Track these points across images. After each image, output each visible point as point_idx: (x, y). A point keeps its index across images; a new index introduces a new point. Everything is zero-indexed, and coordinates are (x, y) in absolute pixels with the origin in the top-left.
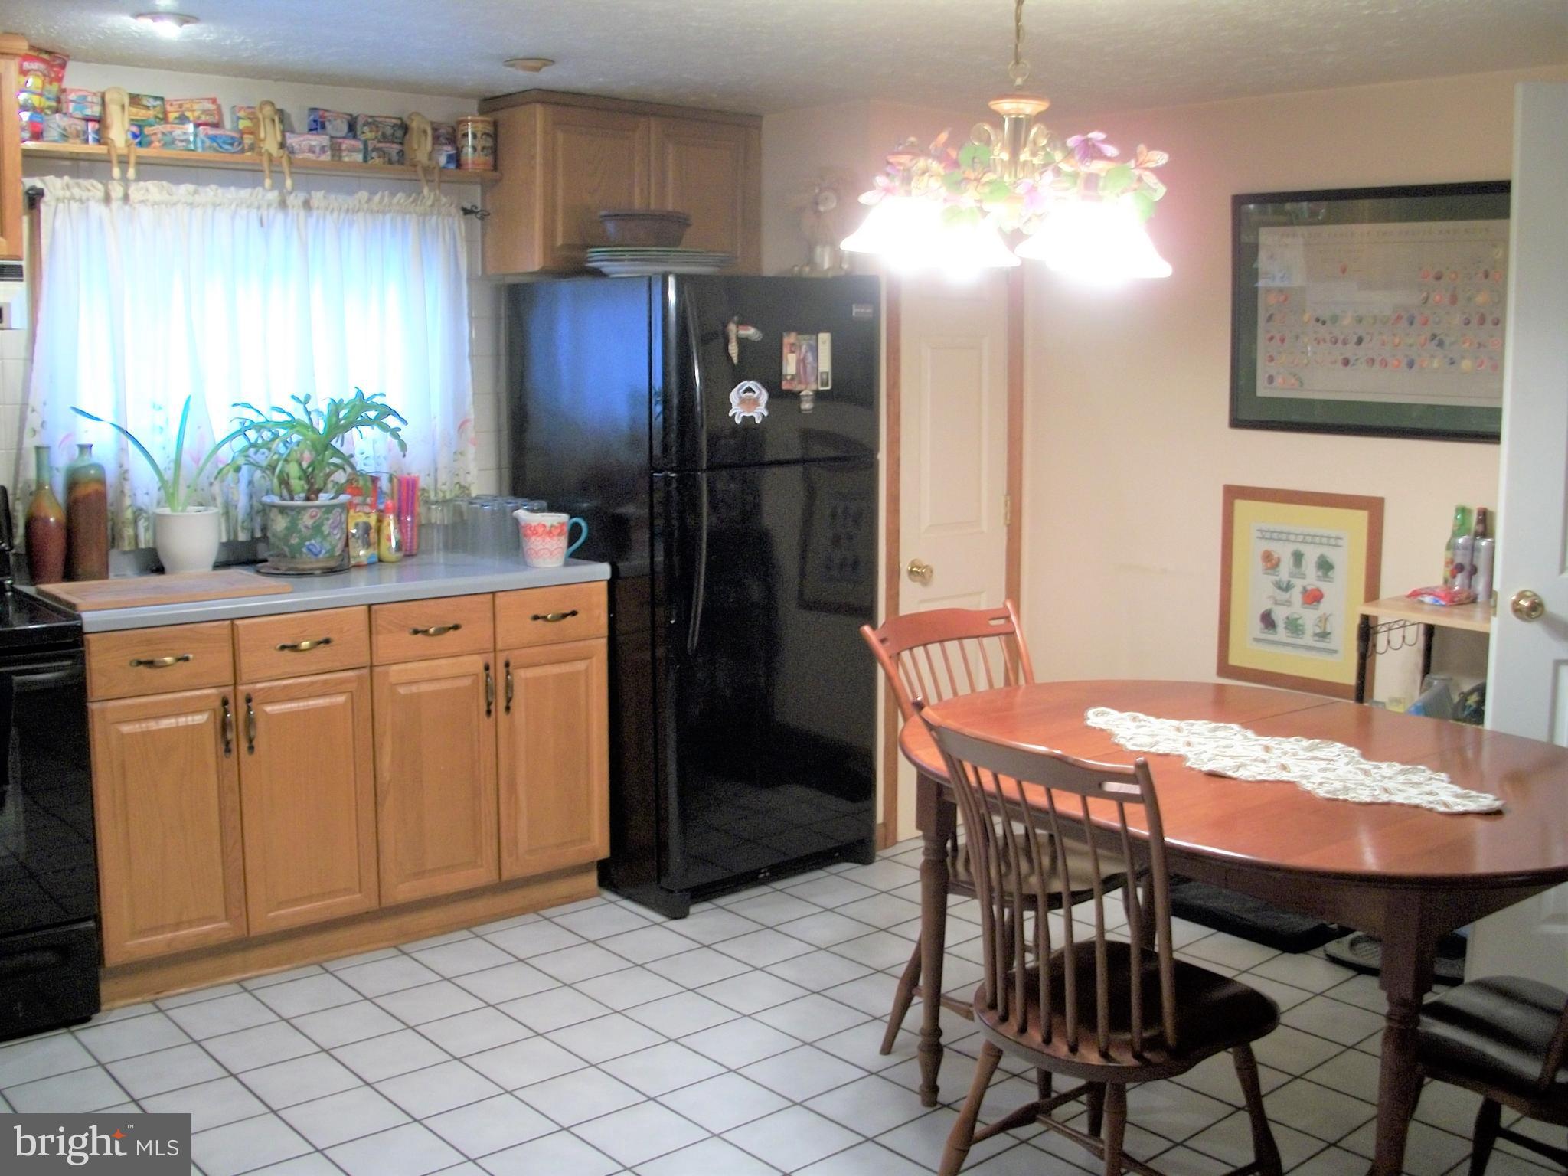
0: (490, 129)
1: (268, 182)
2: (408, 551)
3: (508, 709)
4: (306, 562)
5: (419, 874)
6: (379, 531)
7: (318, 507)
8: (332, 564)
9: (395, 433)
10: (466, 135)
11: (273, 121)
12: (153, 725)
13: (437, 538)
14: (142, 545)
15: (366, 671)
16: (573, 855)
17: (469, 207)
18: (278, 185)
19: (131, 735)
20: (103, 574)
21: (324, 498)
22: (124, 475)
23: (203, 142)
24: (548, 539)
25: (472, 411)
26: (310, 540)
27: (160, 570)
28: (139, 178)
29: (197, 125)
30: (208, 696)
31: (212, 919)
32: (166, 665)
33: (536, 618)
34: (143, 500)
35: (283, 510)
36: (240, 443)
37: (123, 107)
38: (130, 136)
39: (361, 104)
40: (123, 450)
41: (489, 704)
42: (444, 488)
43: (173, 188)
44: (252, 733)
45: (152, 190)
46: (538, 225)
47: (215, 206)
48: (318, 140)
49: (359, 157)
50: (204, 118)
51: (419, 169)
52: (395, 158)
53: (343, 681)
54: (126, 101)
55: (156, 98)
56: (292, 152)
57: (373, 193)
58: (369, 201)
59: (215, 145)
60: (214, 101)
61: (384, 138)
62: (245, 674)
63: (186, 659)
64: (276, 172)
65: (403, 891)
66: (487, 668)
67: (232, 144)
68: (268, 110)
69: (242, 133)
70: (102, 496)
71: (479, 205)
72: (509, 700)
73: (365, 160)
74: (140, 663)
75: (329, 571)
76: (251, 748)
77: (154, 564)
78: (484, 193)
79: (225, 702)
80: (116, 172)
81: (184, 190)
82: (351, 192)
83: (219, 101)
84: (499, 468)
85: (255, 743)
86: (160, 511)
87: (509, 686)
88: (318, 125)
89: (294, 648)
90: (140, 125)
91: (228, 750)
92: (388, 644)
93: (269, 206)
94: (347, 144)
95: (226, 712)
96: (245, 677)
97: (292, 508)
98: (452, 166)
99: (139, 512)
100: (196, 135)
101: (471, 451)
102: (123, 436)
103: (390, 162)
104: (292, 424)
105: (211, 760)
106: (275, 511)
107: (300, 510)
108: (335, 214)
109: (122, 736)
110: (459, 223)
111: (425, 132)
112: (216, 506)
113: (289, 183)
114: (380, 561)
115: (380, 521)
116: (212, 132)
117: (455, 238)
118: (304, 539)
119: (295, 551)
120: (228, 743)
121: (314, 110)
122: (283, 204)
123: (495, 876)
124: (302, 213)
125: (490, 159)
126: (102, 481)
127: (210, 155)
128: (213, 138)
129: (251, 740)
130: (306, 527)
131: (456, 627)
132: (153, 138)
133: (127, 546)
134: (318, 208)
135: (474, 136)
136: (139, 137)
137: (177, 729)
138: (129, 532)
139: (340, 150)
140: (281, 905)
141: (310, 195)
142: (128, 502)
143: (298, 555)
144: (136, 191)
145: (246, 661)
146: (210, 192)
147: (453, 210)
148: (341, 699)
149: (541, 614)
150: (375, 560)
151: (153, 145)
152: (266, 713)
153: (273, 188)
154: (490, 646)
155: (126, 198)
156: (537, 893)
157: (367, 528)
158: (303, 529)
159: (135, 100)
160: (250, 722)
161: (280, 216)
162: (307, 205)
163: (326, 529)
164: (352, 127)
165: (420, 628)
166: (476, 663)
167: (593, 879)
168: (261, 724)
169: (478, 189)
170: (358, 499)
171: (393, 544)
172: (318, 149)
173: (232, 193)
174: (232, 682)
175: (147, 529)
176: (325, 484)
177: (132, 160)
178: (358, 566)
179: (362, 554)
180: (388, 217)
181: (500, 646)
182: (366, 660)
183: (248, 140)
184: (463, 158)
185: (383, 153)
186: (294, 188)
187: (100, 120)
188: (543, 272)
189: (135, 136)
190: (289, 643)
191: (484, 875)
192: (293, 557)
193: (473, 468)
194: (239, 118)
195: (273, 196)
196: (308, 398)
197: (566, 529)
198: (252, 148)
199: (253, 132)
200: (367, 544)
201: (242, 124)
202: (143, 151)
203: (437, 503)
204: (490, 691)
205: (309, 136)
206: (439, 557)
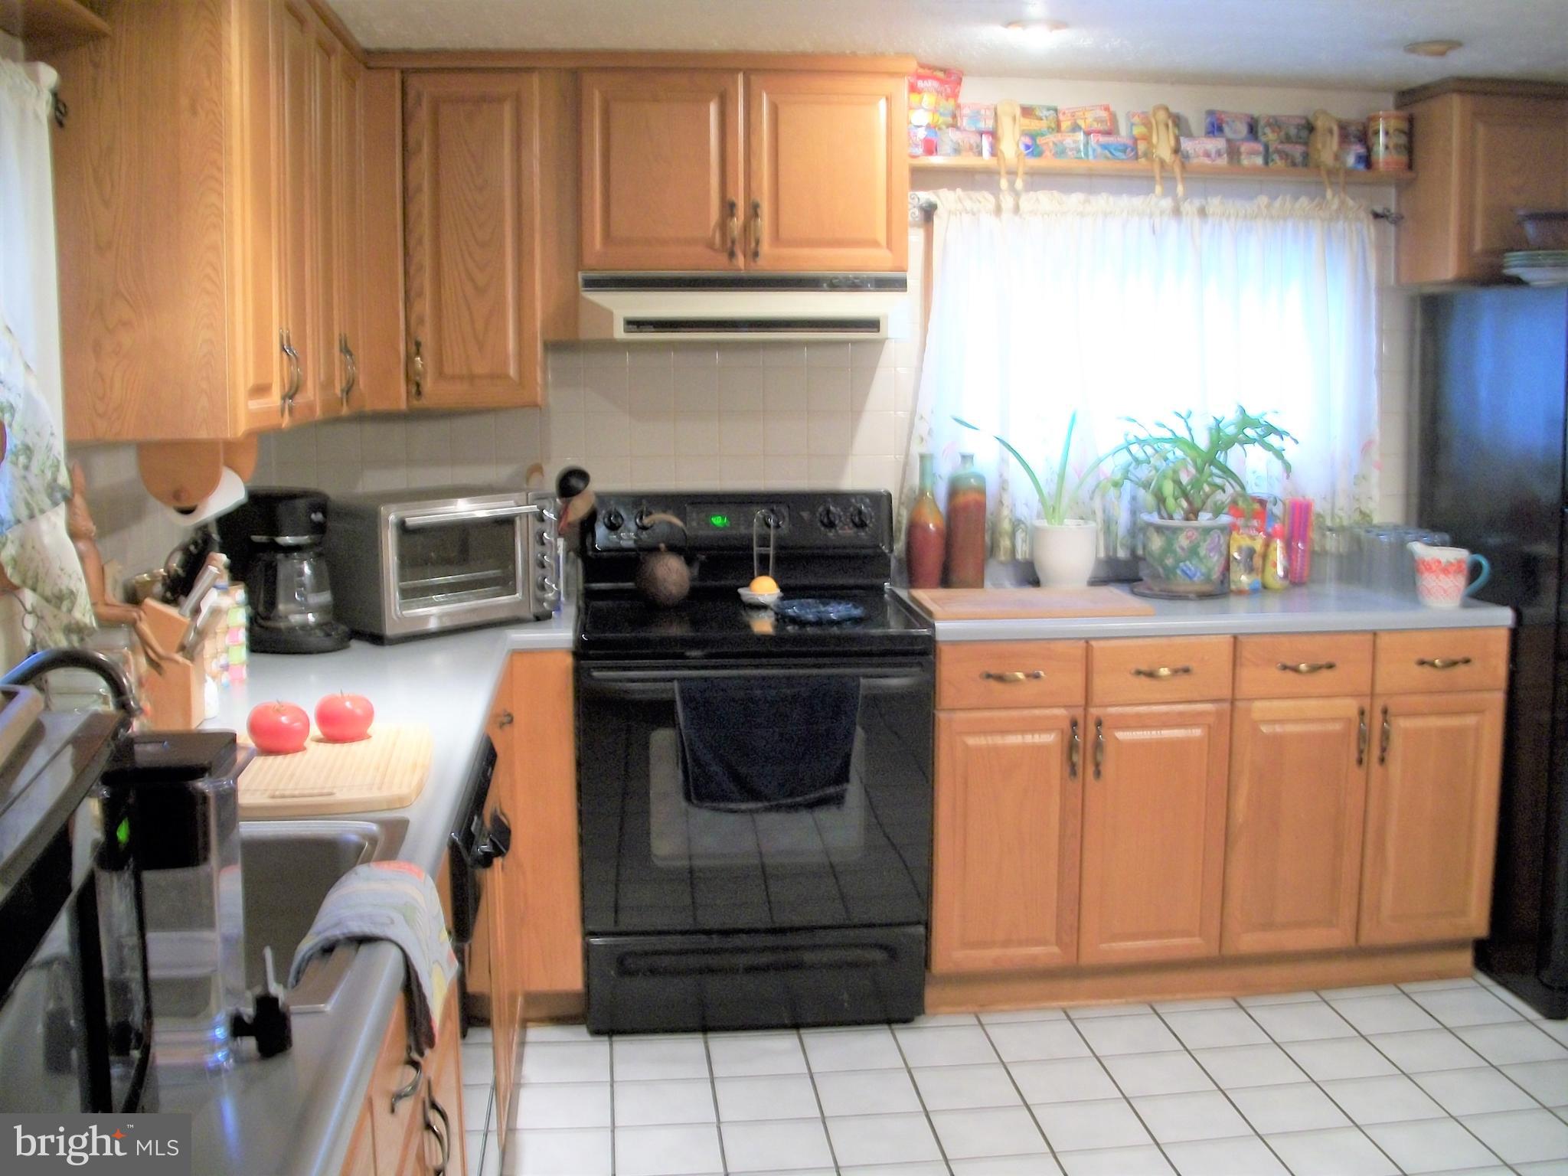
0: (1405, 126)
1: (1158, 189)
2: (1295, 579)
3: (1382, 760)
4: (1181, 584)
5: (1268, 926)
6: (1264, 557)
7: (1196, 529)
8: (1207, 588)
9: (1279, 454)
10: (1377, 133)
11: (1167, 126)
12: (999, 740)
13: (1330, 568)
14: (1019, 556)
15: (1226, 706)
16: (1444, 929)
17: (1379, 209)
18: (1170, 191)
19: (979, 749)
20: (978, 583)
21: (1205, 518)
22: (1003, 486)
23: (1094, 150)
24: (1442, 576)
25: (1378, 430)
26: (1184, 561)
27: (1035, 582)
28: (1030, 187)
29: (1087, 134)
30: (1056, 717)
31: (1039, 942)
32: (1017, 680)
33: (1422, 663)
34: (1022, 512)
35: (1159, 529)
36: (1124, 458)
37: (1014, 119)
38: (1022, 147)
39: (1262, 104)
40: (1004, 461)
41: (1361, 752)
42: (1341, 513)
43: (1064, 197)
44: (1099, 758)
45: (1044, 200)
46: (1453, 229)
47: (1106, 215)
48: (1217, 144)
49: (1259, 161)
50: (1096, 126)
51: (1323, 173)
52: (1299, 159)
53: (1200, 714)
54: (1018, 112)
55: (1049, 109)
56: (1186, 156)
57: (1273, 198)
58: (1268, 206)
59: (1107, 152)
60: (1107, 109)
61: (1288, 139)
62: (1097, 698)
63: (1037, 677)
64: (1168, 178)
65: (1249, 942)
66: (1362, 713)
67: (1124, 151)
68: (1162, 115)
69: (1135, 140)
70: (981, 506)
71: (1393, 210)
72: (1384, 750)
73: (1266, 163)
74: (989, 676)
75: (1203, 596)
76: (1098, 773)
77: (1030, 576)
78: (1399, 194)
79: (1074, 724)
80: (1004, 183)
81: (1075, 199)
82: (1251, 198)
83: (1112, 109)
84: (1408, 495)
85: (1101, 768)
86: (1038, 523)
87: (1385, 735)
88: (1215, 128)
89: (1151, 675)
90: (1033, 137)
91: (1073, 772)
92: (1251, 678)
93: (1162, 213)
94: (1245, 147)
95: (1074, 733)
96: (1096, 700)
97: (1168, 528)
98: (1361, 167)
99: (1016, 524)
100: (1086, 144)
101: (1375, 476)
102: (1005, 449)
103: (1294, 164)
104: (1176, 440)
105: (1056, 783)
106: (1152, 530)
107: (1175, 530)
108: (1233, 219)
109: (967, 747)
110: (1369, 230)
111: (1331, 132)
112: (1095, 521)
113: (1180, 189)
114: (1265, 587)
115: (1267, 545)
116: (1103, 139)
117: (1363, 241)
118: (1178, 561)
119: (1170, 572)
120: (1073, 767)
121: (1211, 113)
122: (1177, 212)
123: (1351, 942)
124: (1197, 221)
125: (1404, 158)
126: (982, 491)
127: (1103, 165)
128: (1105, 147)
129: (1097, 765)
130: (1182, 549)
131: (1330, 666)
132: (1044, 148)
133: (1002, 556)
134: (1213, 214)
135: (1387, 133)
136: (1033, 149)
137: (1024, 748)
138: (1005, 543)
139: (1239, 153)
140: (1115, 937)
141: (1207, 203)
142: (1006, 512)
143: (1172, 576)
144: (1027, 201)
145: (1099, 683)
146: (1103, 201)
147: (1362, 214)
148: (1197, 732)
149: (1427, 658)
150: (1259, 586)
151: (1044, 155)
152: (1117, 739)
153: (1165, 195)
154: (1367, 689)
155: (1017, 209)
156: (1399, 964)
157: (1251, 552)
158: (1178, 549)
159: (1027, 111)
160: (1098, 746)
161: (1173, 224)
162: (1202, 212)
163: (1202, 552)
164: (1253, 129)
165: (1289, 663)
166: (1348, 707)
167: (1467, 958)
168: (1110, 750)
169: (1392, 192)
170: (1240, 522)
171: (1280, 572)
172: (1213, 155)
173: (1125, 201)
174: (1083, 702)
175: (1024, 541)
176: (1204, 503)
177: (1021, 171)
178: (1240, 593)
179: (1244, 579)
180: (1290, 224)
181: (1379, 689)
182: (1226, 693)
183: (1142, 146)
184: (1374, 158)
185: (1284, 155)
186: (1186, 197)
187: (993, 134)
188: (1460, 281)
189: (1028, 147)
190: (1144, 668)
191: (1336, 937)
192: (1168, 578)
193: (1376, 493)
194: (1132, 125)
195: (1167, 203)
196: (1190, 414)
197: (1465, 567)
198: (1146, 155)
199: (1147, 138)
200: (1250, 569)
201: (1138, 131)
202: (1034, 162)
203: (1330, 530)
204: (1363, 738)
205: (1205, 140)
206: (1331, 589)
